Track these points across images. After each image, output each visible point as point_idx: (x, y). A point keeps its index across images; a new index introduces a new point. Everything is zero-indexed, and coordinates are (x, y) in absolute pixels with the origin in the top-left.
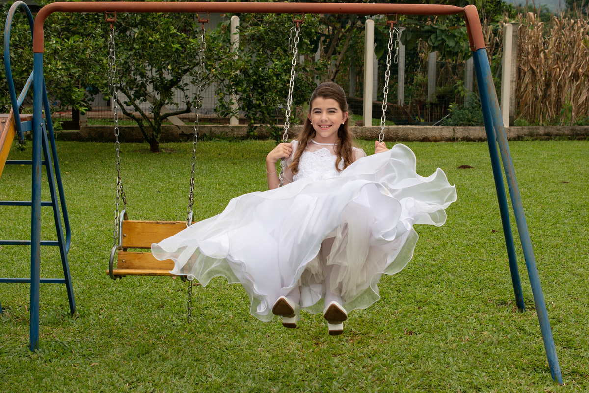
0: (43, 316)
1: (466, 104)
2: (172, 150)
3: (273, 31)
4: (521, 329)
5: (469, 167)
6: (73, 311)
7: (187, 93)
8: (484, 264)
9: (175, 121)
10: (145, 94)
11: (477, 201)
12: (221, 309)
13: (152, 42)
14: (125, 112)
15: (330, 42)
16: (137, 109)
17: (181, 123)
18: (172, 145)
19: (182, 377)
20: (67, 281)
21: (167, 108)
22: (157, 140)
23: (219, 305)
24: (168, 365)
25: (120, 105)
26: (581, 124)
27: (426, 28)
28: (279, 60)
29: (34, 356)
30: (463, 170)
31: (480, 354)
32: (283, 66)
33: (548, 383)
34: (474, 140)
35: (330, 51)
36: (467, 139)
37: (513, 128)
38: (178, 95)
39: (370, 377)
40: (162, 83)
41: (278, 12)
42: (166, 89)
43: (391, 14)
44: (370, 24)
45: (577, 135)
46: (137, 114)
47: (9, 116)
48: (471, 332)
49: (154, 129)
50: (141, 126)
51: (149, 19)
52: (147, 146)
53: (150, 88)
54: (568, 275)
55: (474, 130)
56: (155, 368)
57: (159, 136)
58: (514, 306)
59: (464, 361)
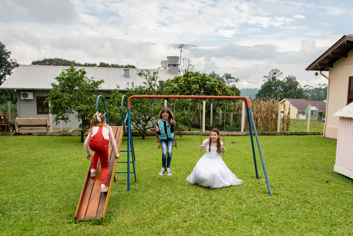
0: (130, 182)
1: (231, 125)
2: (149, 139)
3: (178, 104)
4: (259, 183)
5: (235, 143)
6: (136, 181)
7: (153, 122)
8: (245, 167)
9: (149, 130)
10: (140, 123)
11: (239, 151)
12: (176, 180)
13: (143, 107)
14: (135, 128)
15: (192, 107)
16: (139, 127)
17: (150, 131)
18: (148, 137)
19: (171, 196)
20: (134, 173)
21: (147, 127)
22: (144, 136)
23: (175, 179)
24: (166, 194)
25: (134, 126)
26: (264, 131)
27: (220, 103)
28: (180, 113)
29: (129, 192)
30: (233, 144)
31: (249, 190)
32: (181, 114)
33: (268, 196)
34: (234, 136)
35: (192, 110)
36: (232, 135)
37: (245, 132)
38: (150, 123)
39: (222, 195)
40: (146, 119)
41: (179, 98)
42: (146, 121)
43: (210, 99)
44: (204, 102)
45: (263, 134)
46: (139, 128)
47: (122, 127)
48: (246, 184)
49: (143, 133)
50: (140, 132)
51: (142, 100)
52: (142, 137)
53: (141, 121)
54: (268, 170)
55: (234, 133)
56: (163, 194)
57: (145, 134)
58: (256, 178)
59: (246, 191)
